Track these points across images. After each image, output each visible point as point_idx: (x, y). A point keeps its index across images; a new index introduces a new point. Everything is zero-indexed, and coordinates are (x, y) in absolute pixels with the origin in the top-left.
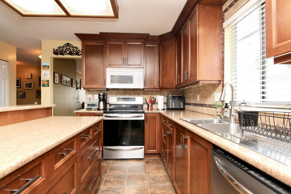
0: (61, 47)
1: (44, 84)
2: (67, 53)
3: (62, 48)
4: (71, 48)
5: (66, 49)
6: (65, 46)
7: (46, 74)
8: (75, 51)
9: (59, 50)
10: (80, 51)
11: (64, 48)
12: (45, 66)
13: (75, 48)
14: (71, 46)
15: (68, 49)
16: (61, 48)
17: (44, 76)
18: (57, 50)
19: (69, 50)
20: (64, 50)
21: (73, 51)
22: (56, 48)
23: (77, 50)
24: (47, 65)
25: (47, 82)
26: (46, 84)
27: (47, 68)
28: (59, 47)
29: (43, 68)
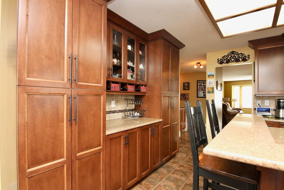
0: (225, 56)
1: (209, 91)
2: (232, 61)
3: (227, 57)
4: (236, 55)
5: (230, 58)
6: (230, 55)
7: (211, 83)
8: (240, 58)
9: (223, 59)
10: (246, 57)
11: (229, 57)
13: (240, 55)
14: (236, 53)
15: (233, 57)
16: (226, 57)
17: (210, 84)
18: (221, 59)
19: (234, 58)
20: (229, 58)
21: (238, 58)
22: (220, 57)
23: (243, 56)
24: (212, 74)
25: (212, 89)
26: (211, 91)
27: (212, 77)
28: (224, 57)
29: (209, 77)
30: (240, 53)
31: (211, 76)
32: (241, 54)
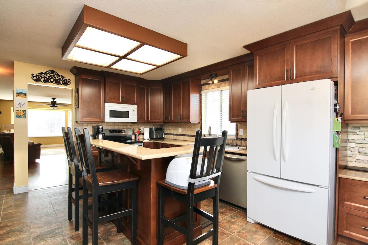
0: (42, 73)
1: (19, 115)
2: (51, 81)
3: (45, 75)
4: (56, 76)
5: (49, 77)
6: (49, 73)
7: (22, 103)
8: (60, 80)
9: (40, 76)
10: (67, 81)
11: (47, 75)
12: (21, 93)
13: (60, 77)
14: (56, 74)
15: (52, 76)
16: (43, 75)
17: (20, 105)
18: (37, 76)
19: (54, 78)
20: (47, 77)
21: (58, 79)
22: (36, 73)
23: (64, 80)
24: (24, 93)
25: (23, 112)
26: (21, 115)
27: (24, 96)
28: (40, 73)
29: (18, 95)
30: (60, 75)
31: (22, 95)
32: (62, 76)
